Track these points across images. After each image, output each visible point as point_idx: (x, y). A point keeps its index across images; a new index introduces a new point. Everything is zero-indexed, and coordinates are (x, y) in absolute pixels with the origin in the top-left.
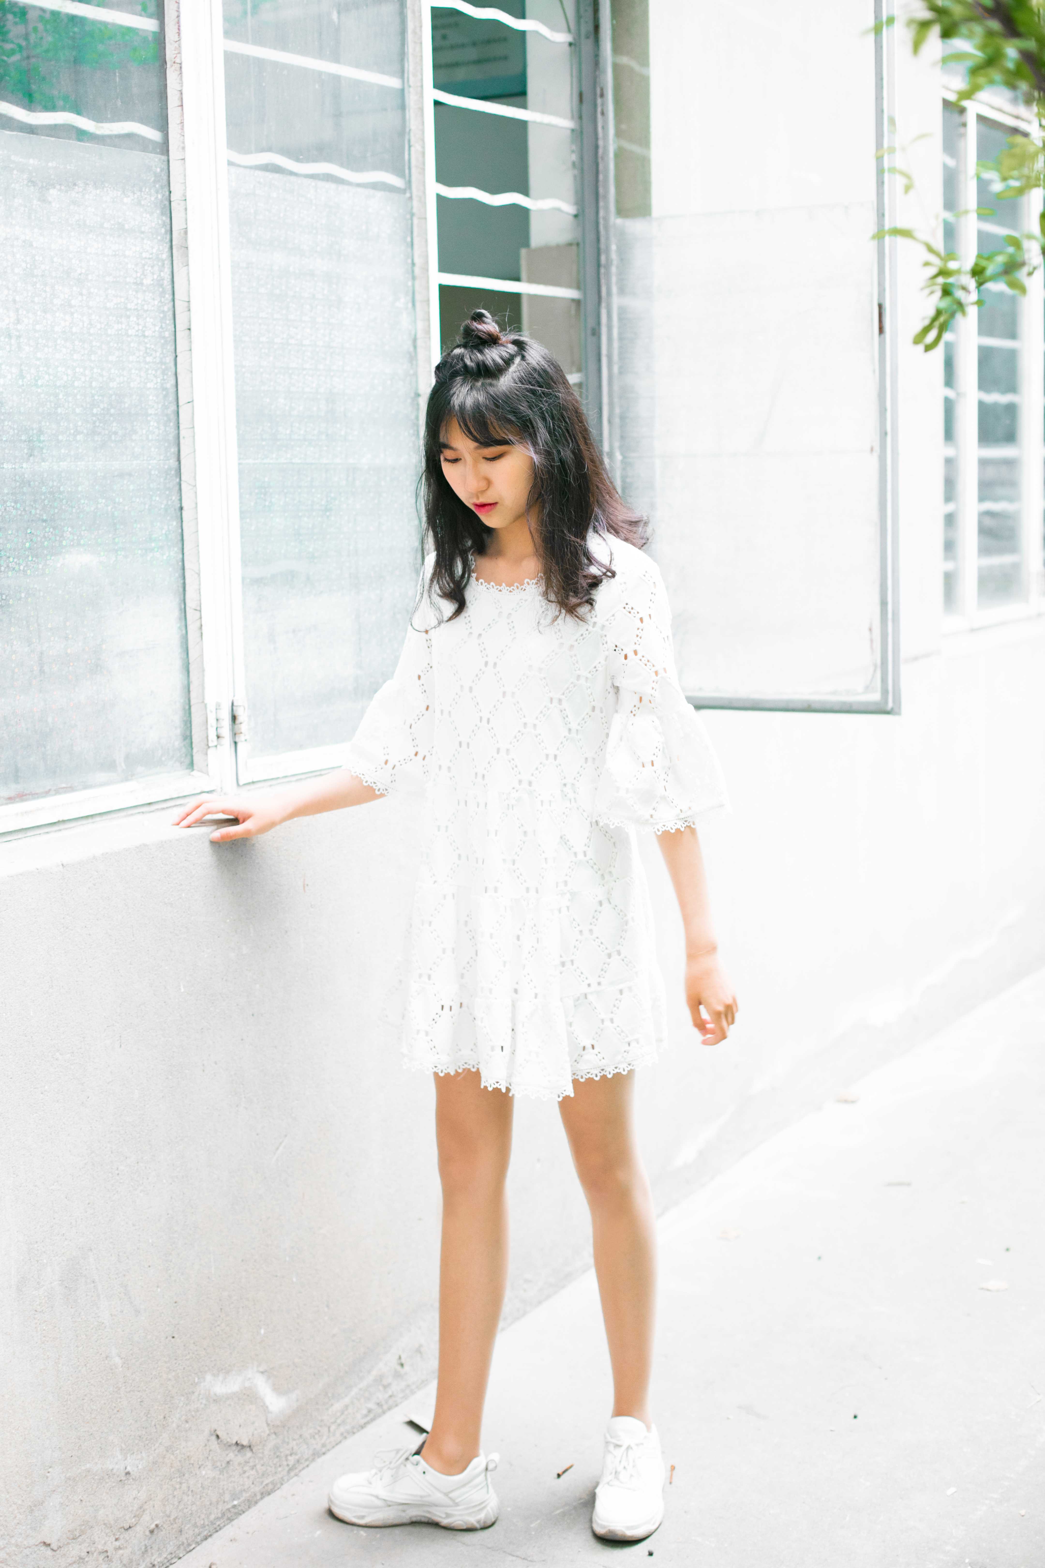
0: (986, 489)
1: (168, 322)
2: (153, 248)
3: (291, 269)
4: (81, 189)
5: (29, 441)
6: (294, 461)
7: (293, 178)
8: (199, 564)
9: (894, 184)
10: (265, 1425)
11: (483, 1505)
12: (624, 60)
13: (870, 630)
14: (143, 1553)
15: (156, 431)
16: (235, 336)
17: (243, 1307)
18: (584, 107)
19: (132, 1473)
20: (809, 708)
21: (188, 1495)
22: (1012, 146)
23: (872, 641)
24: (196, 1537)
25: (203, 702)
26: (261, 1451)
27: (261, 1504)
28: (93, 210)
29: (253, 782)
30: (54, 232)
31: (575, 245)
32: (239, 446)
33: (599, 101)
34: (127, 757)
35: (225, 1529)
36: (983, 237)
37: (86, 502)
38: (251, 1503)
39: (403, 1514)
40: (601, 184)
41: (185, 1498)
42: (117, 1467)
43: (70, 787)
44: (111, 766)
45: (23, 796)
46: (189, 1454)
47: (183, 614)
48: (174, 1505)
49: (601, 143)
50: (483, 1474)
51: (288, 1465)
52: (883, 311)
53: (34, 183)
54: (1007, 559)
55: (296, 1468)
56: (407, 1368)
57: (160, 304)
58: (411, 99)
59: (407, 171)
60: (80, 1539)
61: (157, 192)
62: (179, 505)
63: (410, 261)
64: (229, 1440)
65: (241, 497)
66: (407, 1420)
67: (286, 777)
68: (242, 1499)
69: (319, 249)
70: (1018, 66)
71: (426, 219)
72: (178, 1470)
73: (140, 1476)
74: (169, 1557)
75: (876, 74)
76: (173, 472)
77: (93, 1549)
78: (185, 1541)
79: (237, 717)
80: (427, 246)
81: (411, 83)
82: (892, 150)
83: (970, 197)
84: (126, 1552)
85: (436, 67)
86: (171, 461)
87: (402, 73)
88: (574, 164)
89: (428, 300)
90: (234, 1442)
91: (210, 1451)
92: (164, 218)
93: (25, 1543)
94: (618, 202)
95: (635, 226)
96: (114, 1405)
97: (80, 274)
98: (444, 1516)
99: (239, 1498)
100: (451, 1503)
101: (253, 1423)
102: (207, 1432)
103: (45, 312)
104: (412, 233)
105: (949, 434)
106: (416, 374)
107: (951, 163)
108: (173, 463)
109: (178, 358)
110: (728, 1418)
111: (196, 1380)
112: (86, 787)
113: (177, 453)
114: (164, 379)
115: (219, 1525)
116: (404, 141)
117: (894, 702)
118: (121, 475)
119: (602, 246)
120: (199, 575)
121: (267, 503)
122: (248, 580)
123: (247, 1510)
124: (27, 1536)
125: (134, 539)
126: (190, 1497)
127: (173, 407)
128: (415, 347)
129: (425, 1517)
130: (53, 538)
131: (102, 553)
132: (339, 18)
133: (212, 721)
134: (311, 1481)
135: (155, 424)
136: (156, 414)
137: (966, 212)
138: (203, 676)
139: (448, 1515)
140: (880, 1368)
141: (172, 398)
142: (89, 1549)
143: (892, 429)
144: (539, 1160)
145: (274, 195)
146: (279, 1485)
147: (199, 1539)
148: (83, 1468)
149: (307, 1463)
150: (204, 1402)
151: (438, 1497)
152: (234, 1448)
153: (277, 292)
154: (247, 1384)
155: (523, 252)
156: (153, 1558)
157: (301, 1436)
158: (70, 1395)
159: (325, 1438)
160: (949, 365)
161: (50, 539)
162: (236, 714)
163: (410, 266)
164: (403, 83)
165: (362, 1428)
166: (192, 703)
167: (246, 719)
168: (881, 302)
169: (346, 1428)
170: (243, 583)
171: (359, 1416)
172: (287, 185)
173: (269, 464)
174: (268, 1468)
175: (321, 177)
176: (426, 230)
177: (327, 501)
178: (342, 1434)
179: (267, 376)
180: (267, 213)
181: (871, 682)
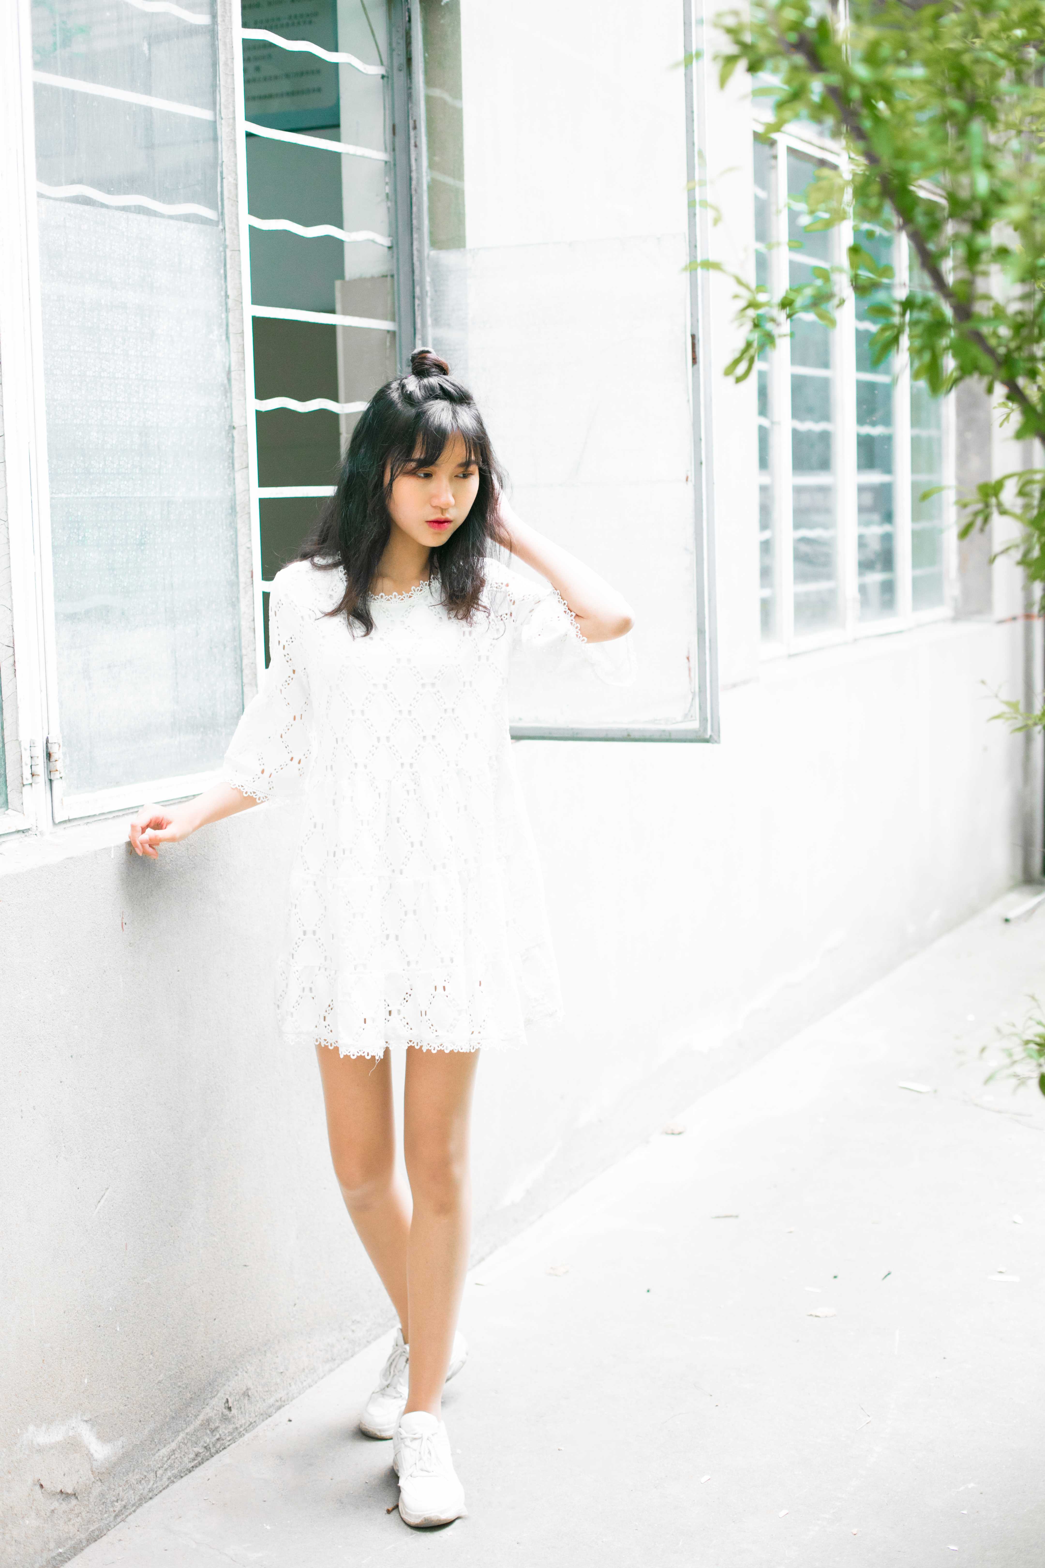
0: (801, 517)
3: (103, 302)
6: (107, 495)
7: (104, 210)
8: (12, 600)
9: (704, 217)
10: (90, 1472)
12: (437, 92)
13: (688, 658)
17: (65, 1359)
18: (397, 139)
20: (628, 737)
21: (12, 1545)
22: (819, 179)
23: (689, 669)
25: (17, 740)
26: (85, 1498)
27: (87, 1550)
29: (69, 820)
31: (390, 276)
32: (51, 480)
33: (412, 133)
36: (794, 267)
38: (77, 1550)
40: (414, 216)
41: (8, 1548)
46: (11, 1504)
49: (414, 175)
51: (114, 1511)
52: (696, 342)
54: (822, 585)
55: (123, 1514)
56: (234, 1411)
58: (223, 131)
59: (220, 203)
63: (223, 293)
64: (52, 1489)
65: (53, 531)
67: (103, 814)
68: (68, 1546)
69: (130, 281)
70: (824, 99)
71: (239, 251)
75: (687, 107)
79: (52, 755)
80: (240, 278)
81: (223, 116)
82: (703, 183)
83: (781, 229)
85: (248, 98)
87: (213, 105)
88: (387, 195)
89: (243, 332)
90: (58, 1491)
91: (34, 1500)
94: (431, 233)
95: (449, 258)
99: (64, 1546)
101: (78, 1471)
102: (30, 1482)
104: (225, 265)
105: (764, 462)
106: (230, 407)
107: (762, 194)
111: (19, 1431)
116: (216, 173)
117: (712, 730)
119: (417, 278)
120: (11, 610)
121: (80, 538)
122: (62, 616)
123: (73, 1557)
126: (14, 1547)
128: (229, 380)
132: (149, 49)
133: (26, 759)
134: (136, 1527)
137: (779, 244)
138: (17, 713)
140: (711, 1396)
143: (707, 458)
145: (85, 227)
146: (105, 1531)
149: (133, 1509)
150: (27, 1452)
152: (58, 1496)
153: (90, 324)
154: (71, 1433)
155: (338, 284)
157: (127, 1482)
159: (152, 1483)
160: (763, 393)
162: (51, 751)
163: (224, 298)
164: (215, 115)
165: (190, 1472)
166: (5, 741)
167: (61, 756)
168: (695, 333)
169: (173, 1472)
170: (56, 619)
171: (186, 1460)
172: (99, 217)
173: (82, 498)
174: (94, 1515)
175: (133, 209)
176: (240, 262)
177: (142, 535)
178: (169, 1479)
179: (79, 409)
180: (78, 245)
181: (689, 711)
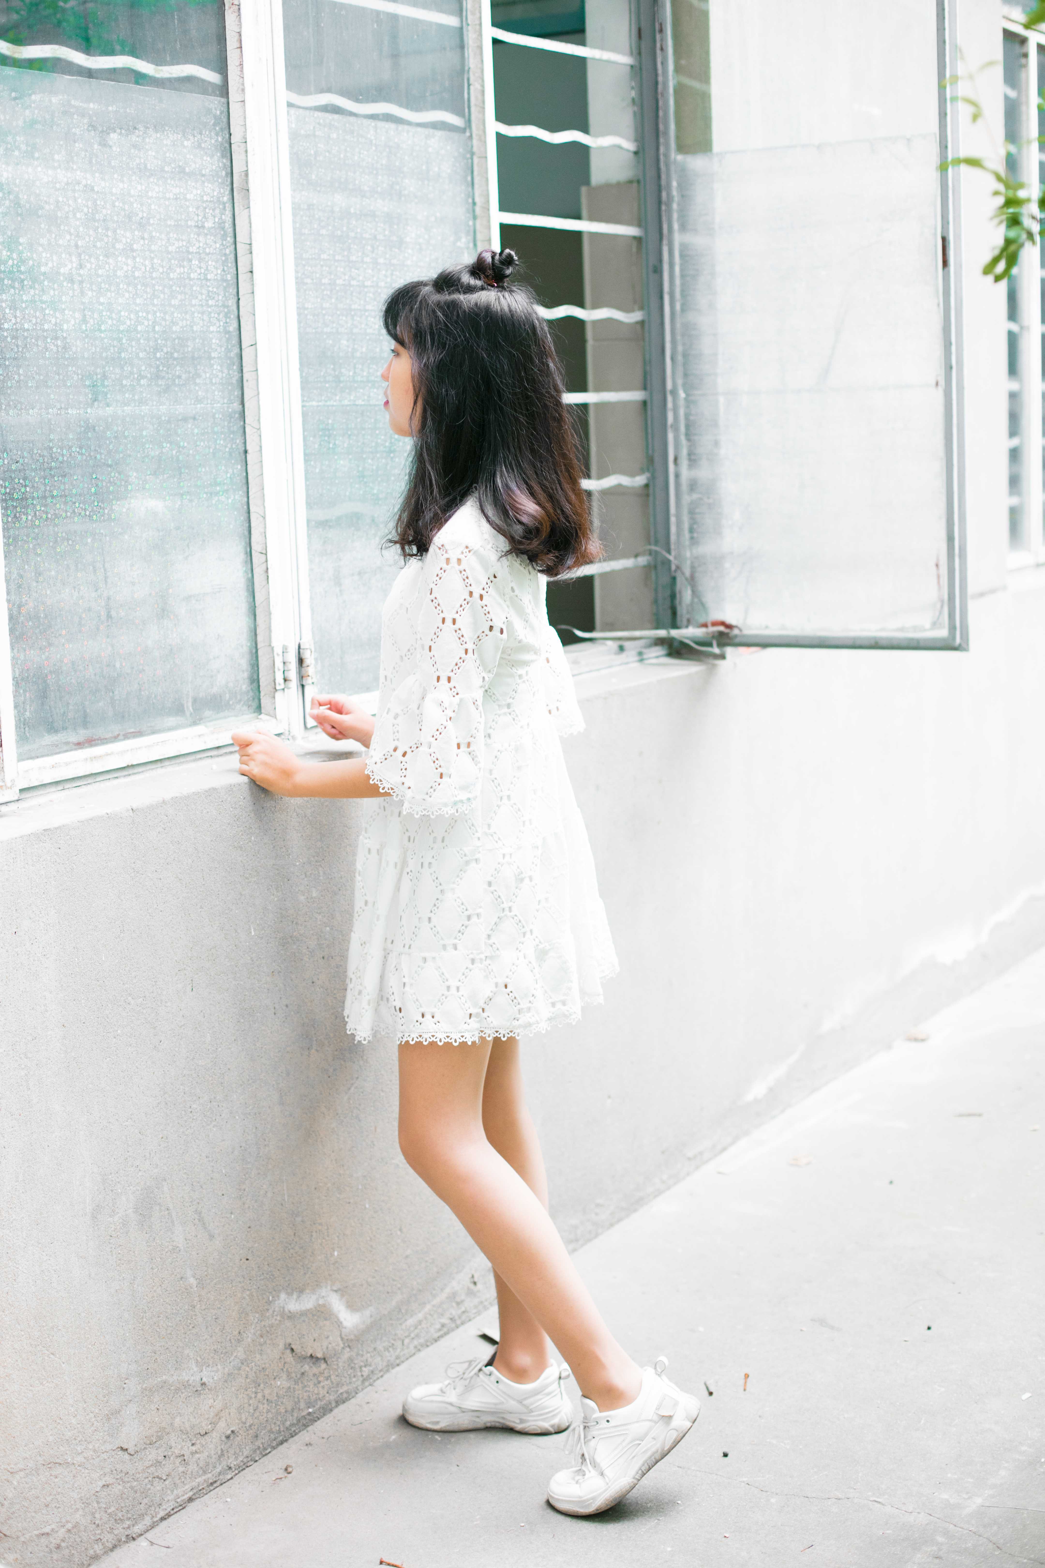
1: (230, 265)
2: (213, 191)
3: (352, 210)
4: (141, 133)
5: (93, 386)
6: (357, 403)
7: (353, 119)
8: (264, 507)
9: (959, 114)
10: (339, 1339)
11: (557, 1411)
13: (937, 565)
14: (219, 1457)
15: (220, 374)
16: (297, 278)
17: (316, 1232)
18: (643, 43)
19: (207, 1384)
20: (876, 645)
21: (264, 1404)
23: (939, 577)
24: (271, 1442)
25: (270, 645)
26: (335, 1363)
27: (336, 1411)
28: (154, 154)
30: (116, 176)
31: (636, 182)
32: (303, 389)
33: (658, 36)
34: (195, 700)
35: (300, 1434)
37: (151, 446)
38: (326, 1410)
39: (477, 1420)
40: (661, 120)
41: (261, 1406)
42: (192, 1378)
43: (139, 732)
44: (179, 710)
45: (92, 741)
46: (264, 1366)
47: (249, 558)
48: (249, 1412)
49: (660, 79)
50: (557, 1382)
51: (362, 1376)
52: (947, 244)
53: (94, 128)
55: (370, 1378)
56: (480, 1286)
57: (222, 247)
58: (470, 38)
59: (466, 110)
60: (157, 1445)
61: (217, 135)
62: (243, 449)
63: (470, 200)
64: (303, 1353)
65: (305, 439)
66: (481, 1333)
68: (317, 1407)
69: (379, 189)
71: (486, 157)
72: (254, 1381)
73: (215, 1387)
74: (245, 1460)
76: (237, 415)
77: (170, 1453)
78: (261, 1446)
79: (304, 660)
80: (487, 185)
81: (469, 22)
82: (955, 79)
83: (1032, 127)
84: (203, 1456)
85: (494, 5)
86: (235, 404)
87: (460, 12)
88: (633, 99)
89: (489, 238)
90: (309, 1355)
91: (285, 1363)
92: (224, 161)
93: (103, 1448)
94: (678, 138)
95: (696, 163)
96: (189, 1321)
97: (142, 218)
98: (518, 1421)
99: (314, 1406)
100: (525, 1410)
101: (328, 1337)
102: (281, 1346)
103: (106, 256)
104: (472, 172)
105: (1013, 368)
107: (1012, 94)
108: (236, 406)
109: (240, 301)
110: (801, 1330)
111: (271, 1298)
112: (154, 732)
113: (240, 396)
114: (226, 323)
115: (294, 1431)
116: (463, 80)
117: (961, 638)
118: (185, 419)
119: (663, 182)
120: (264, 518)
121: (331, 446)
122: (313, 523)
123: (322, 1417)
124: (105, 1442)
125: (199, 483)
126: (265, 1406)
127: (236, 350)
129: (499, 1422)
130: (119, 483)
131: (167, 498)
133: (279, 664)
134: (385, 1390)
135: (219, 368)
136: (218, 358)
137: (1029, 142)
138: (270, 619)
139: (522, 1421)
140: (954, 1283)
141: (235, 341)
142: (166, 1454)
143: (957, 363)
144: (609, 1097)
145: (334, 136)
146: (353, 1394)
147: (274, 1444)
148: (159, 1380)
149: (381, 1373)
150: (279, 1318)
151: (512, 1405)
152: (308, 1360)
153: (339, 233)
154: (321, 1302)
155: (584, 190)
156: (230, 1461)
157: (375, 1349)
158: (145, 1313)
159: (399, 1350)
160: (1013, 299)
161: (115, 484)
162: (303, 657)
163: (471, 205)
164: (462, 22)
165: (436, 1341)
166: (259, 647)
167: (313, 662)
168: (945, 235)
169: (420, 1341)
170: (308, 526)
171: (432, 1330)
172: (347, 125)
173: (333, 406)
174: (343, 1378)
175: (381, 117)
176: (487, 169)
177: (391, 443)
178: (416, 1347)
179: (330, 318)
180: (327, 154)
181: (938, 618)
